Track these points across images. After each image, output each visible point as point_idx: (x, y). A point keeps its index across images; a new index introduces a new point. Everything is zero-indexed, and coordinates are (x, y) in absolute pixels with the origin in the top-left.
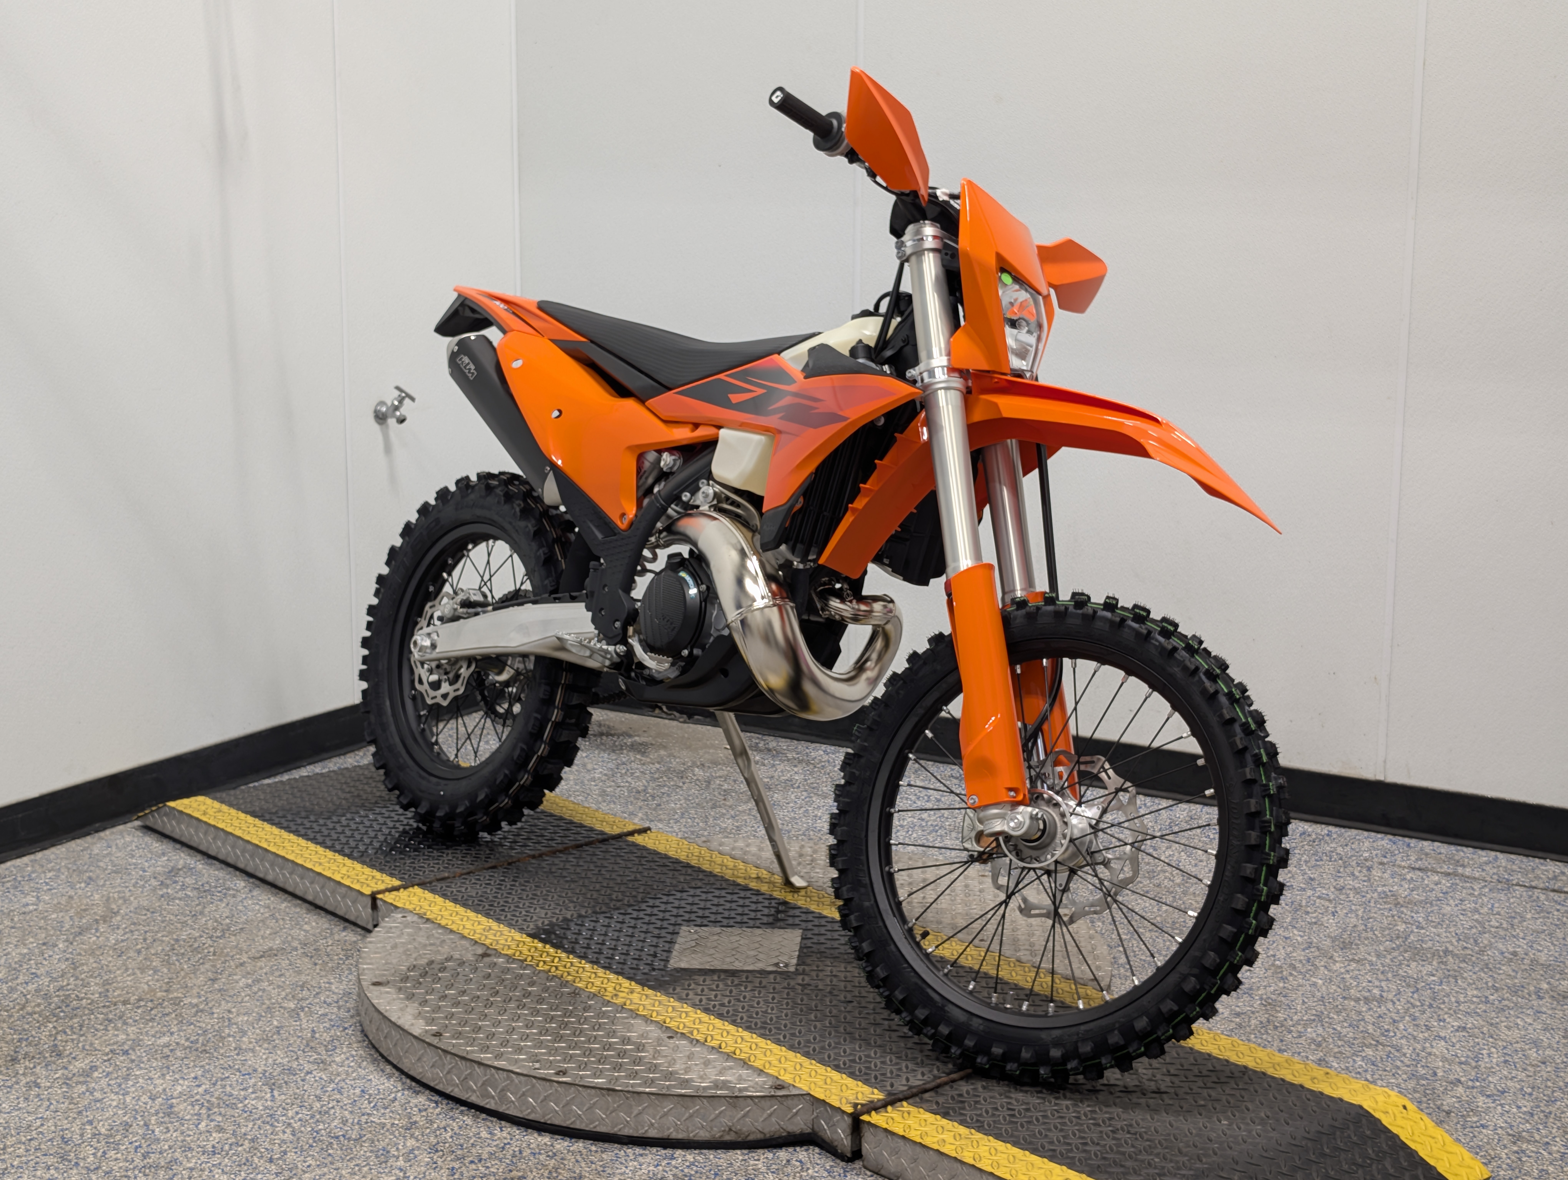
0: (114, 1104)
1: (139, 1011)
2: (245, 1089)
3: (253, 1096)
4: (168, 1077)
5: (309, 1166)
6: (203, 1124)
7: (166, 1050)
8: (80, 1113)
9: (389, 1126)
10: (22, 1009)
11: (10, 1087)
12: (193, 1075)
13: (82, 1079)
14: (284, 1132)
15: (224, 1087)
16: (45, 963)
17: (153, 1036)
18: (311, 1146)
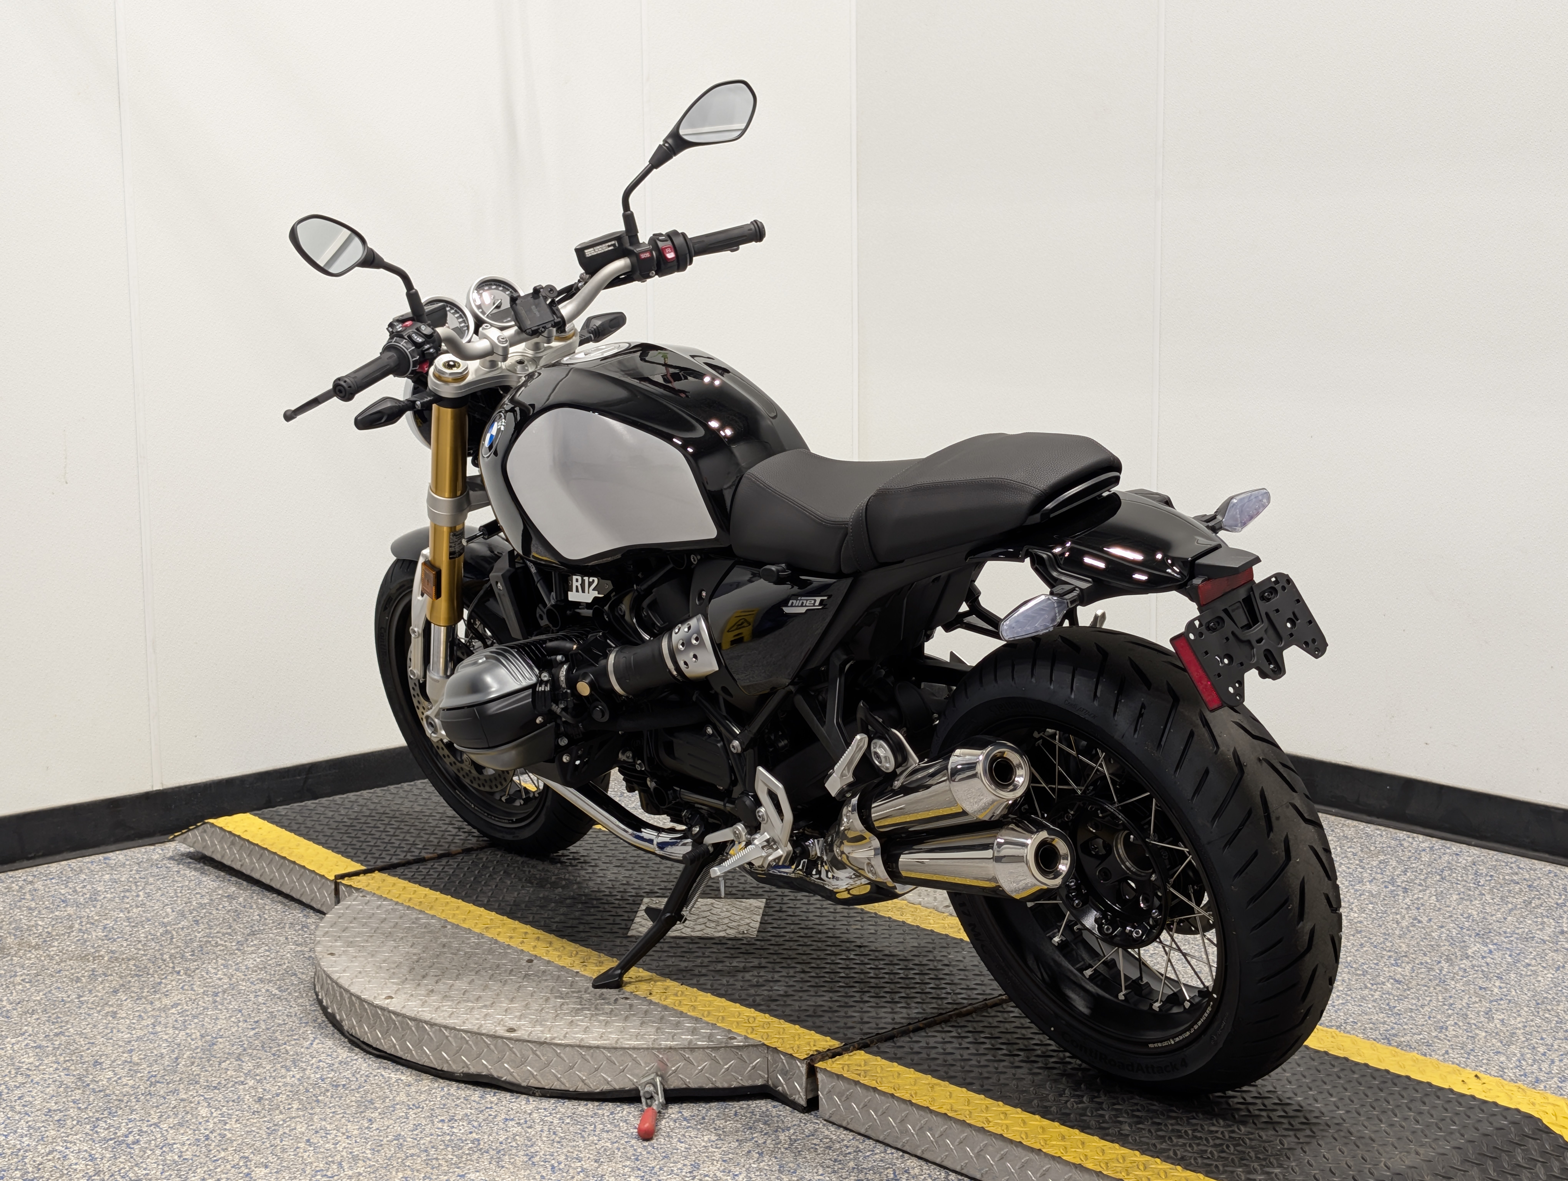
0: (166, 1037)
1: (258, 960)
2: (292, 1035)
3: (293, 1042)
4: (233, 1019)
5: (289, 1109)
6: (228, 1062)
7: (252, 996)
8: (130, 1042)
9: (394, 1080)
10: (159, 950)
11: (89, 1015)
12: (256, 1019)
13: (158, 1013)
14: (294, 1076)
15: (274, 1032)
16: (214, 912)
17: (252, 983)
18: (307, 1091)
